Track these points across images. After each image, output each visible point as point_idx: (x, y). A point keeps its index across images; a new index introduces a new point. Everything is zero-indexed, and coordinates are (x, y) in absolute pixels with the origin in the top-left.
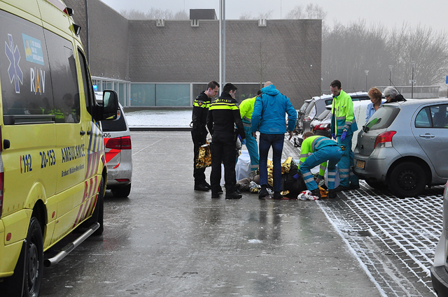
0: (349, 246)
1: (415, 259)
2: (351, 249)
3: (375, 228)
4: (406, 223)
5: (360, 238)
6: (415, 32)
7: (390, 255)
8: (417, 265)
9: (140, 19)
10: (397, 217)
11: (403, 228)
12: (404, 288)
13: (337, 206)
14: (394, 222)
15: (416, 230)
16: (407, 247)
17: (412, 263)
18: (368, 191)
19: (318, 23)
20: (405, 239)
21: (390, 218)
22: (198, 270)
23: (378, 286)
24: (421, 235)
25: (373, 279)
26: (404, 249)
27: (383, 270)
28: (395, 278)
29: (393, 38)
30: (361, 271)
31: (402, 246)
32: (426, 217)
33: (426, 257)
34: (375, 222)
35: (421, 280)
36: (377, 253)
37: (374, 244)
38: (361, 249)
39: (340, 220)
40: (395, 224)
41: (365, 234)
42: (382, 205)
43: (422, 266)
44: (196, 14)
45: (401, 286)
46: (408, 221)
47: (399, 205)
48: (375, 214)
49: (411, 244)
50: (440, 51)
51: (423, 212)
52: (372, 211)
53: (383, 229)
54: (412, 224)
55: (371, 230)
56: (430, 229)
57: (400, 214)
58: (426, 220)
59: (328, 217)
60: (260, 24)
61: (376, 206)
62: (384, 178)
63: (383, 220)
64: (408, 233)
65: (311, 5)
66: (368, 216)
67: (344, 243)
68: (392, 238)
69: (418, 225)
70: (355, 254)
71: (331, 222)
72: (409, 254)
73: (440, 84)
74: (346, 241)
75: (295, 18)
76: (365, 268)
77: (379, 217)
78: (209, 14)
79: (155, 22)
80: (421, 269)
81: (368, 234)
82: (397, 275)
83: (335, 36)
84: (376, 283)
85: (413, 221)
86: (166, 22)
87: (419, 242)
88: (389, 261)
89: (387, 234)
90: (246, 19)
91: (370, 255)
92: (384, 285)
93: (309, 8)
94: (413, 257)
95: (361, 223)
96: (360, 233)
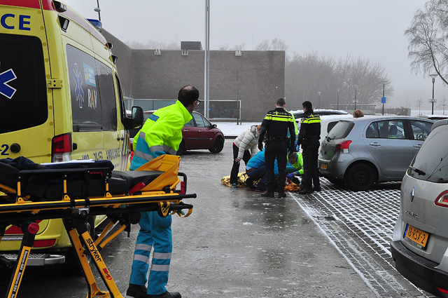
0: (320, 228)
1: (371, 238)
2: (322, 230)
3: (338, 215)
4: (361, 211)
5: (327, 222)
6: (356, 62)
7: (351, 235)
8: (373, 242)
9: (142, 48)
10: (354, 206)
11: (359, 215)
12: (365, 259)
13: (307, 198)
14: (352, 209)
15: (369, 216)
16: (365, 229)
17: (368, 240)
18: (329, 186)
19: (282, 54)
20: (362, 223)
21: (349, 207)
22: (208, 245)
23: (345, 257)
24: (374, 219)
25: (341, 252)
26: (362, 230)
27: (347, 246)
28: (357, 251)
29: (340, 66)
30: (332, 246)
31: (360, 228)
32: (376, 206)
33: (379, 236)
34: (337, 210)
35: (377, 253)
36: (341, 233)
37: (338, 226)
38: (329, 230)
39: (310, 208)
40: (352, 211)
41: (330, 219)
42: (341, 197)
43: (377, 243)
44: (186, 45)
45: (362, 257)
46: (362, 209)
47: (354, 197)
48: (337, 203)
49: (366, 226)
50: (376, 77)
51: (373, 203)
52: (334, 201)
53: (344, 215)
54: (366, 211)
55: (334, 216)
56: (380, 215)
57: (355, 204)
58: (376, 209)
59: (301, 206)
60: (237, 54)
61: (336, 198)
62: (343, 177)
63: (343, 208)
64: (364, 218)
65: (276, 39)
66: (331, 205)
67: (316, 225)
68: (351, 221)
69: (370, 212)
70: (325, 233)
71: (304, 209)
72: (366, 233)
73: (375, 103)
74: (317, 224)
75: (262, 50)
76: (334, 244)
77: (340, 206)
78: (196, 45)
79: (153, 51)
80: (376, 245)
81: (333, 219)
82: (359, 249)
83: (294, 63)
84: (344, 255)
85: (366, 209)
86: (162, 51)
87: (373, 225)
88: (352, 239)
89: (348, 219)
90: (224, 49)
91: (337, 235)
92: (350, 256)
93: (274, 42)
94: (369, 236)
95: (327, 211)
96: (326, 218)
